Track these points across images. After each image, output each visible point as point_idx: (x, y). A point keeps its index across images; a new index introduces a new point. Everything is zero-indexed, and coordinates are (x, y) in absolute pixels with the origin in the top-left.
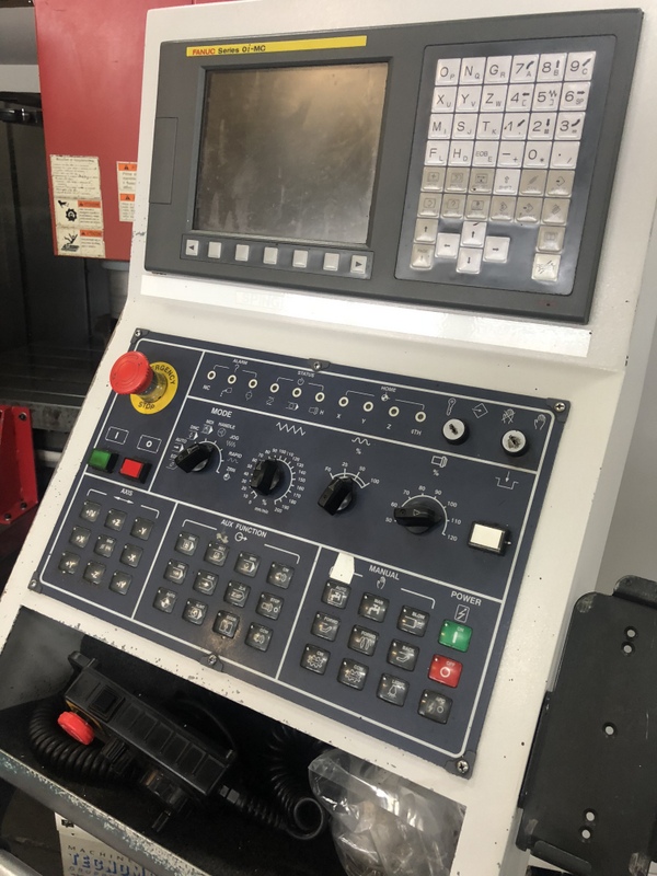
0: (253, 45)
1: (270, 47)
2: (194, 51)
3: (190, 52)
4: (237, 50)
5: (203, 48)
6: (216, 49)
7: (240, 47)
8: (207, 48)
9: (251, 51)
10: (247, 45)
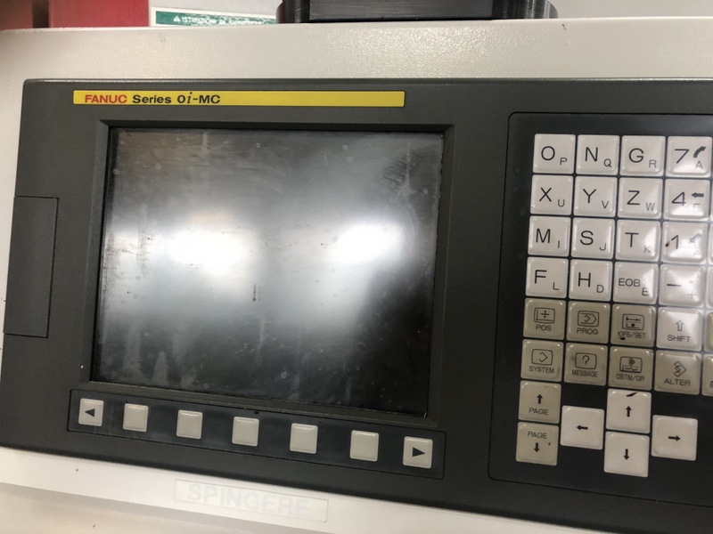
0: (196, 94)
1: (229, 98)
2: (87, 97)
3: (79, 97)
4: (168, 100)
5: (105, 93)
6: (129, 97)
7: (174, 95)
8: (113, 93)
9: (193, 103)
10: (186, 93)
